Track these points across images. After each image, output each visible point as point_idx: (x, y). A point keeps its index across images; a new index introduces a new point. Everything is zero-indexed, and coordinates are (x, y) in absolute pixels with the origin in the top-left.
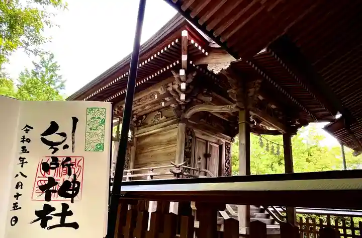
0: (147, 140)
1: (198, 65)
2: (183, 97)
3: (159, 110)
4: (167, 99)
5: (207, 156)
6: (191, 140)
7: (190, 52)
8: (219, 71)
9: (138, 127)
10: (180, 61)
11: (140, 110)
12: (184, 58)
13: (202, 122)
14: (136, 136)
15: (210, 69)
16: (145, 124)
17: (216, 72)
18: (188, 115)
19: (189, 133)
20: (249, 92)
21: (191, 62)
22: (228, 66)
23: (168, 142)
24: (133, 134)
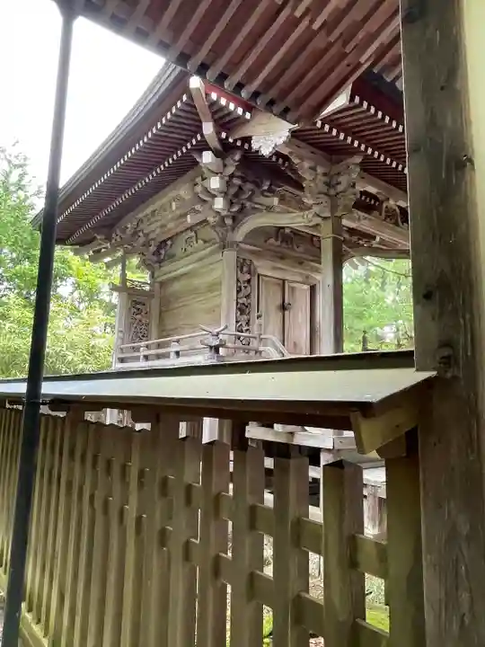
0: (177, 286)
1: (240, 139)
2: (219, 203)
3: (191, 228)
4: (198, 207)
5: (285, 307)
6: (249, 281)
7: (216, 117)
8: (271, 150)
9: (160, 262)
10: (202, 135)
11: (158, 231)
12: (208, 128)
13: (271, 245)
14: (159, 280)
15: (255, 146)
16: (172, 257)
17: (266, 151)
18: (239, 235)
19: (245, 269)
20: (339, 183)
21: (224, 135)
22: (284, 139)
23: (210, 287)
24: (152, 276)
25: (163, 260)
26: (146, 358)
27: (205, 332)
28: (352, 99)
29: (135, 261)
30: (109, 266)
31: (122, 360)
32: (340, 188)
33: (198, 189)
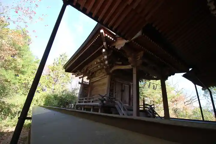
1: (113, 47)
2: (106, 63)
5: (123, 91)
6: (113, 83)
7: (107, 41)
10: (103, 46)
11: (92, 70)
12: (105, 44)
15: (116, 47)
17: (119, 49)
18: (111, 71)
19: (113, 80)
21: (108, 46)
22: (124, 45)
23: (103, 84)
24: (90, 81)
25: (93, 77)
26: (85, 102)
27: (99, 96)
28: (142, 34)
29: (86, 77)
30: (80, 78)
31: (79, 102)
32: (138, 59)
33: (102, 59)
